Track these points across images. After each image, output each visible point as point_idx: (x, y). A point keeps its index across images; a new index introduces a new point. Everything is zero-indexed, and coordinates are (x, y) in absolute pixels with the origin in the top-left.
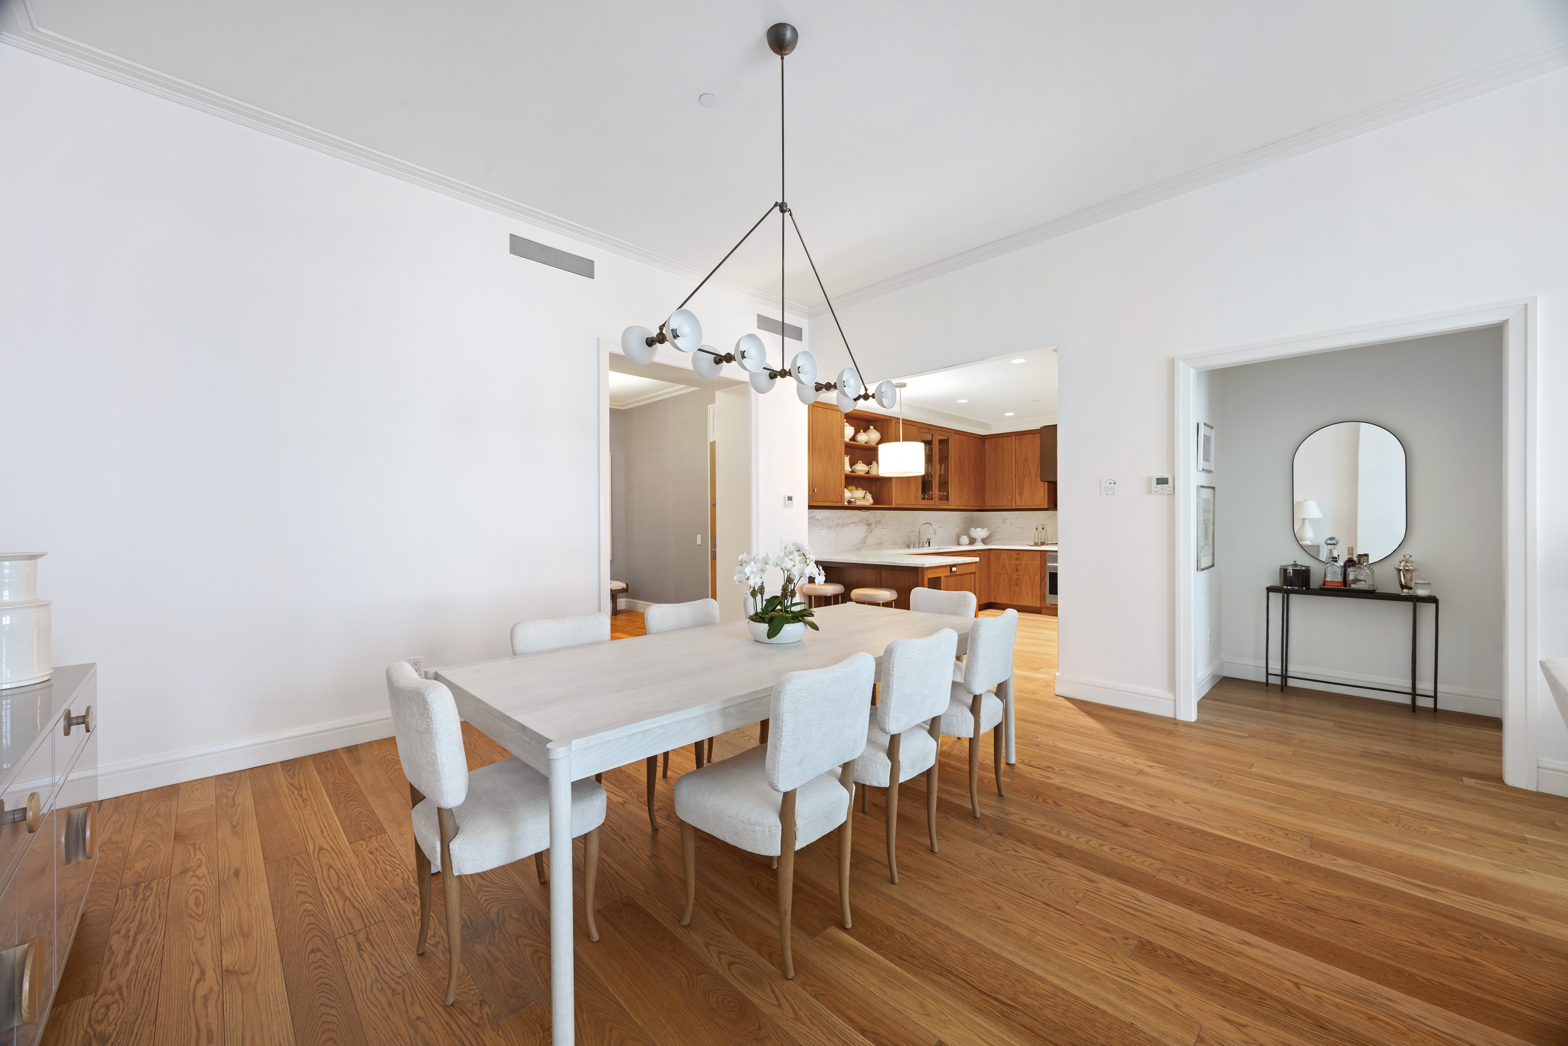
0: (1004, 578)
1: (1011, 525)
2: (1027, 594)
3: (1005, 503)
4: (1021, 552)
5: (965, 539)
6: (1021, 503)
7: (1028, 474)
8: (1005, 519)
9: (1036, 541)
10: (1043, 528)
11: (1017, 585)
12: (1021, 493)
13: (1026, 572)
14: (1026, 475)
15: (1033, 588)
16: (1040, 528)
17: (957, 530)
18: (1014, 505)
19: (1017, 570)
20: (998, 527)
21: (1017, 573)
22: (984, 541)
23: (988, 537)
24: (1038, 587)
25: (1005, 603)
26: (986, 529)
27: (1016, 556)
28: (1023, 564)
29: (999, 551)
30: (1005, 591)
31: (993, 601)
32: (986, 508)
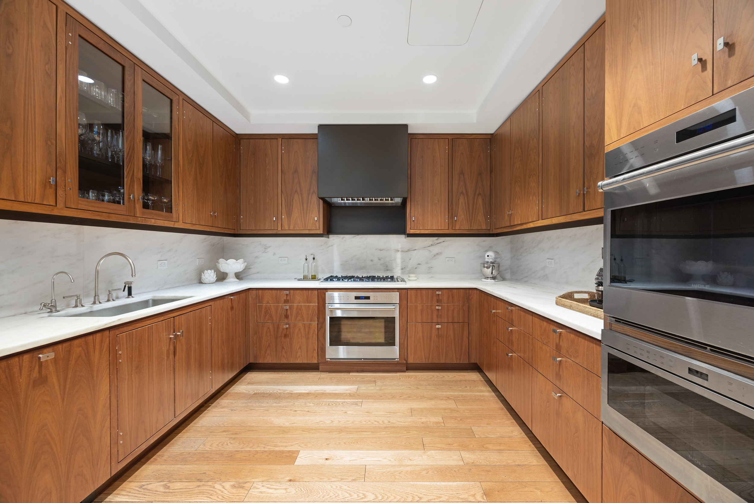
0: (269, 328)
1: (274, 254)
2: (300, 348)
3: (268, 227)
4: (292, 291)
5: (210, 275)
6: (289, 226)
7: (298, 190)
8: (266, 248)
9: (306, 273)
10: (314, 259)
11: (286, 336)
12: (289, 215)
13: (299, 318)
14: (296, 191)
15: (308, 339)
16: (310, 258)
17: (197, 263)
18: (280, 229)
19: (287, 317)
20: (257, 257)
21: (286, 321)
22: (239, 276)
23: (244, 269)
24: (315, 337)
25: (270, 362)
26: (241, 261)
27: (285, 298)
28: (295, 307)
29: (260, 291)
30: (269, 346)
31: (252, 361)
32: (241, 232)
